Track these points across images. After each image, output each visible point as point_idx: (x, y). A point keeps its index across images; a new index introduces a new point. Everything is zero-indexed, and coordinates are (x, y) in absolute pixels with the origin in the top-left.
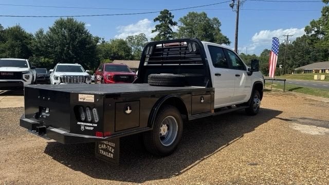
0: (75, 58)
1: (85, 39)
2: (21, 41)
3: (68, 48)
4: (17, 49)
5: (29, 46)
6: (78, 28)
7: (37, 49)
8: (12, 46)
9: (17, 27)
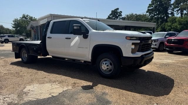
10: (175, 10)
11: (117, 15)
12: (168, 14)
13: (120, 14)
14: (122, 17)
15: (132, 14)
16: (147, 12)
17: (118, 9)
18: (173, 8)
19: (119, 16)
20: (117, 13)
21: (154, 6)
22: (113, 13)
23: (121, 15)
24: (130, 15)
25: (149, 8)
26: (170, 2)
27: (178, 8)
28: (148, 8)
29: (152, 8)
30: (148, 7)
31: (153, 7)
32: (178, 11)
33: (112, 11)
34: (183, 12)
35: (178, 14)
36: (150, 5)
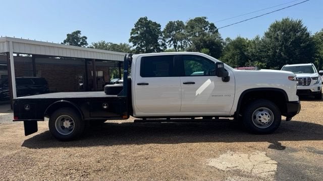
0: (287, 60)
1: (300, 38)
2: (240, 49)
3: (281, 50)
4: (236, 57)
5: (246, 53)
6: (293, 27)
7: (253, 55)
8: (233, 55)
9: (238, 38)
10: (167, 41)
11: (79, 43)
12: (159, 45)
13: (84, 40)
14: (88, 46)
15: (103, 43)
16: (130, 41)
17: (79, 32)
18: (164, 38)
19: (82, 44)
20: (78, 39)
21: (139, 33)
22: (71, 38)
23: (86, 44)
24: (100, 43)
25: (133, 35)
26: (160, 29)
27: (170, 37)
28: (131, 35)
29: (137, 35)
30: (132, 33)
31: (137, 33)
32: (170, 41)
33: (68, 35)
34: (177, 43)
35: (170, 46)
36: (133, 30)
